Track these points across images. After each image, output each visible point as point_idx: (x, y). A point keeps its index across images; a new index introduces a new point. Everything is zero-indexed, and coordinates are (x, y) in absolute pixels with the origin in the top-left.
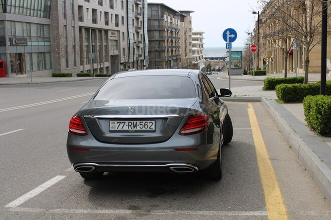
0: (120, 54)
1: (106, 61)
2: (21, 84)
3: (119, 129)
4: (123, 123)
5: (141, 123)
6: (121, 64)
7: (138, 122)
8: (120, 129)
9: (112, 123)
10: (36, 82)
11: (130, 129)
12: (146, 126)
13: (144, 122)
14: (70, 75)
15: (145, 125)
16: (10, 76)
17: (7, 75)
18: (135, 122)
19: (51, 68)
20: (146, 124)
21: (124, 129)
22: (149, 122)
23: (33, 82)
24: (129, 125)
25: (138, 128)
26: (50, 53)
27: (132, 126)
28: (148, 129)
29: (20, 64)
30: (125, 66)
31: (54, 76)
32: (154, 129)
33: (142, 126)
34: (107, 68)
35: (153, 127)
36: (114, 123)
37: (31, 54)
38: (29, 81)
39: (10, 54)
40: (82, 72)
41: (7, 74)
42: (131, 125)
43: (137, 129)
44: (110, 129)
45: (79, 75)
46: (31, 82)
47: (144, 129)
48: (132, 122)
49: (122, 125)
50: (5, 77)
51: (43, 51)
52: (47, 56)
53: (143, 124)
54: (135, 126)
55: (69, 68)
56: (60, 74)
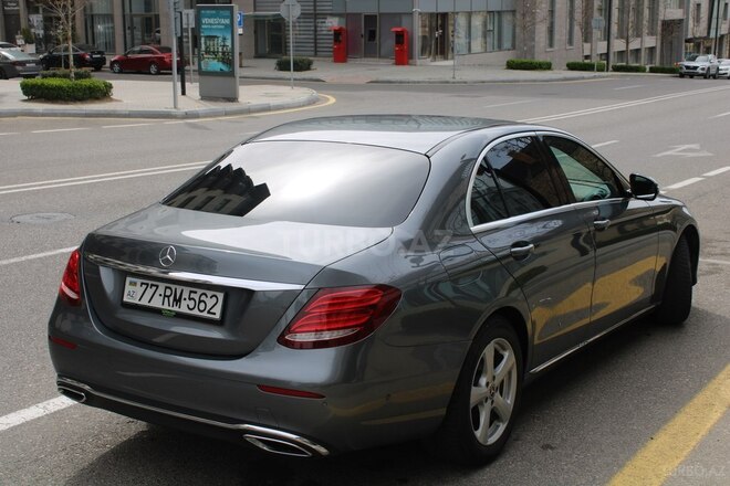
0: (688, 18)
1: (652, 33)
2: (430, 82)
3: (142, 303)
4: (154, 288)
5: (193, 295)
6: (688, 41)
7: (187, 290)
8: (144, 302)
9: (131, 283)
10: (465, 78)
11: (166, 307)
12: (202, 306)
13: (200, 291)
14: (548, 67)
15: (200, 301)
16: (418, 62)
17: (411, 61)
18: (179, 288)
19: (514, 47)
20: (203, 298)
21: (152, 304)
22: (209, 293)
23: (458, 79)
24: (165, 296)
25: (183, 309)
26: (514, 12)
27: (171, 299)
28: (205, 314)
29: (443, 37)
30: (698, 46)
31: (511, 66)
32: (217, 316)
33: (192, 304)
34: (652, 49)
35: (218, 310)
36: (135, 284)
37: (469, 15)
38: (448, 76)
39: (420, 14)
40: (587, 57)
41: (412, 58)
42: (168, 297)
43: (180, 310)
44: (125, 299)
45: (572, 67)
46: (452, 80)
47: (196, 312)
48: (173, 287)
49: (150, 291)
50: (407, 64)
51: (499, 9)
52: (507, 19)
53: (196, 297)
54: (178, 301)
55: (556, 47)
56: (523, 63)
